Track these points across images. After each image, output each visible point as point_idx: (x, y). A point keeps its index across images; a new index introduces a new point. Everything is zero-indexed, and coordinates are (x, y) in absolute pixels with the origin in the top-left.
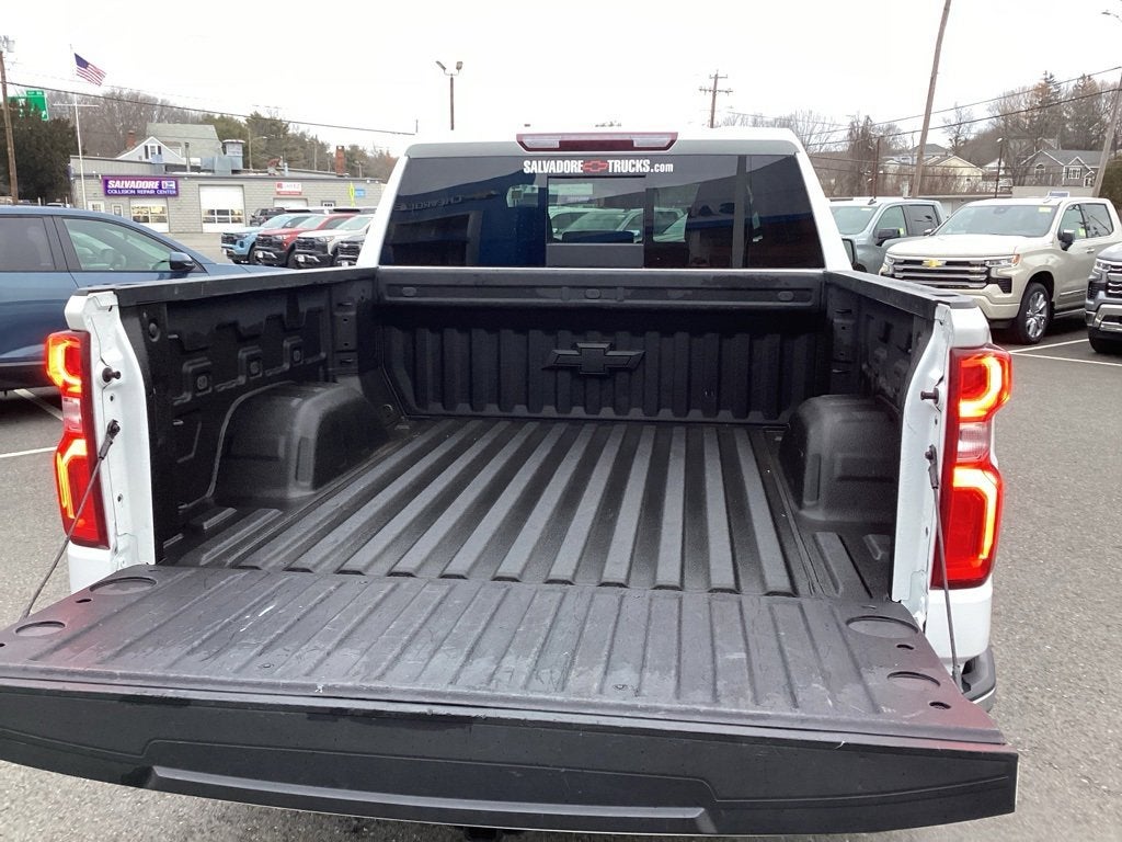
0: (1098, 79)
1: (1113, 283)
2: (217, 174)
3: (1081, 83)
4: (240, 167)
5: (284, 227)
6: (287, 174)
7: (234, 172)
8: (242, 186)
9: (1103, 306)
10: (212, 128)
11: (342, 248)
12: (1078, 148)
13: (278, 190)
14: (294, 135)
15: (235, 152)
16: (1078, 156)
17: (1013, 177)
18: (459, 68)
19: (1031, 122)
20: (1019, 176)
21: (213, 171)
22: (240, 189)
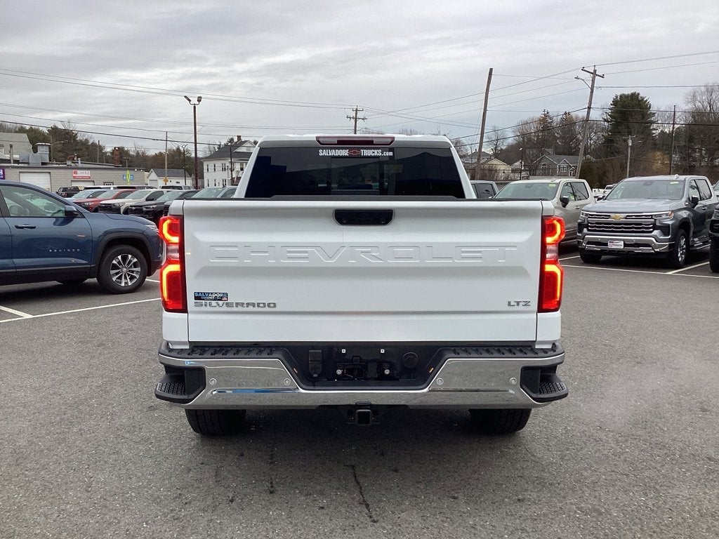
0: (573, 114)
1: (591, 224)
2: (31, 165)
3: (564, 117)
4: (48, 161)
5: (88, 198)
6: (80, 165)
7: (43, 164)
8: (50, 173)
9: (586, 236)
10: (25, 135)
11: (132, 210)
12: (564, 154)
13: (74, 175)
14: (81, 141)
15: (44, 151)
16: (565, 158)
17: (530, 171)
18: (199, 101)
19: (538, 139)
20: (533, 171)
21: (28, 163)
22: (48, 175)
